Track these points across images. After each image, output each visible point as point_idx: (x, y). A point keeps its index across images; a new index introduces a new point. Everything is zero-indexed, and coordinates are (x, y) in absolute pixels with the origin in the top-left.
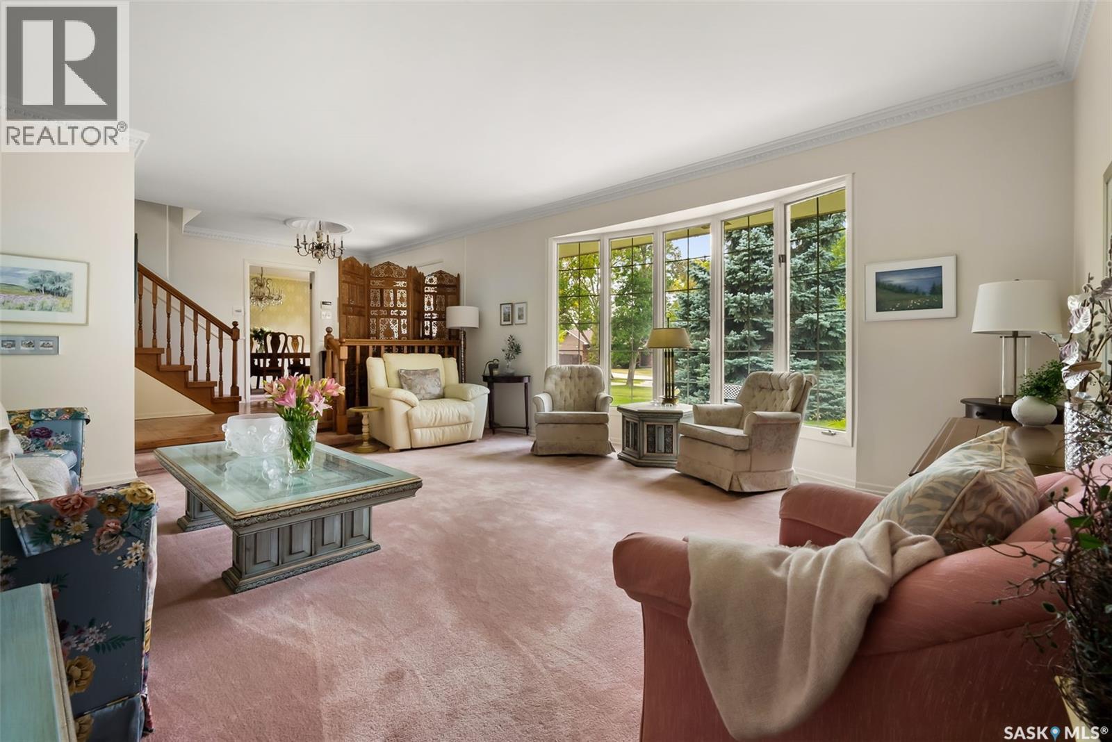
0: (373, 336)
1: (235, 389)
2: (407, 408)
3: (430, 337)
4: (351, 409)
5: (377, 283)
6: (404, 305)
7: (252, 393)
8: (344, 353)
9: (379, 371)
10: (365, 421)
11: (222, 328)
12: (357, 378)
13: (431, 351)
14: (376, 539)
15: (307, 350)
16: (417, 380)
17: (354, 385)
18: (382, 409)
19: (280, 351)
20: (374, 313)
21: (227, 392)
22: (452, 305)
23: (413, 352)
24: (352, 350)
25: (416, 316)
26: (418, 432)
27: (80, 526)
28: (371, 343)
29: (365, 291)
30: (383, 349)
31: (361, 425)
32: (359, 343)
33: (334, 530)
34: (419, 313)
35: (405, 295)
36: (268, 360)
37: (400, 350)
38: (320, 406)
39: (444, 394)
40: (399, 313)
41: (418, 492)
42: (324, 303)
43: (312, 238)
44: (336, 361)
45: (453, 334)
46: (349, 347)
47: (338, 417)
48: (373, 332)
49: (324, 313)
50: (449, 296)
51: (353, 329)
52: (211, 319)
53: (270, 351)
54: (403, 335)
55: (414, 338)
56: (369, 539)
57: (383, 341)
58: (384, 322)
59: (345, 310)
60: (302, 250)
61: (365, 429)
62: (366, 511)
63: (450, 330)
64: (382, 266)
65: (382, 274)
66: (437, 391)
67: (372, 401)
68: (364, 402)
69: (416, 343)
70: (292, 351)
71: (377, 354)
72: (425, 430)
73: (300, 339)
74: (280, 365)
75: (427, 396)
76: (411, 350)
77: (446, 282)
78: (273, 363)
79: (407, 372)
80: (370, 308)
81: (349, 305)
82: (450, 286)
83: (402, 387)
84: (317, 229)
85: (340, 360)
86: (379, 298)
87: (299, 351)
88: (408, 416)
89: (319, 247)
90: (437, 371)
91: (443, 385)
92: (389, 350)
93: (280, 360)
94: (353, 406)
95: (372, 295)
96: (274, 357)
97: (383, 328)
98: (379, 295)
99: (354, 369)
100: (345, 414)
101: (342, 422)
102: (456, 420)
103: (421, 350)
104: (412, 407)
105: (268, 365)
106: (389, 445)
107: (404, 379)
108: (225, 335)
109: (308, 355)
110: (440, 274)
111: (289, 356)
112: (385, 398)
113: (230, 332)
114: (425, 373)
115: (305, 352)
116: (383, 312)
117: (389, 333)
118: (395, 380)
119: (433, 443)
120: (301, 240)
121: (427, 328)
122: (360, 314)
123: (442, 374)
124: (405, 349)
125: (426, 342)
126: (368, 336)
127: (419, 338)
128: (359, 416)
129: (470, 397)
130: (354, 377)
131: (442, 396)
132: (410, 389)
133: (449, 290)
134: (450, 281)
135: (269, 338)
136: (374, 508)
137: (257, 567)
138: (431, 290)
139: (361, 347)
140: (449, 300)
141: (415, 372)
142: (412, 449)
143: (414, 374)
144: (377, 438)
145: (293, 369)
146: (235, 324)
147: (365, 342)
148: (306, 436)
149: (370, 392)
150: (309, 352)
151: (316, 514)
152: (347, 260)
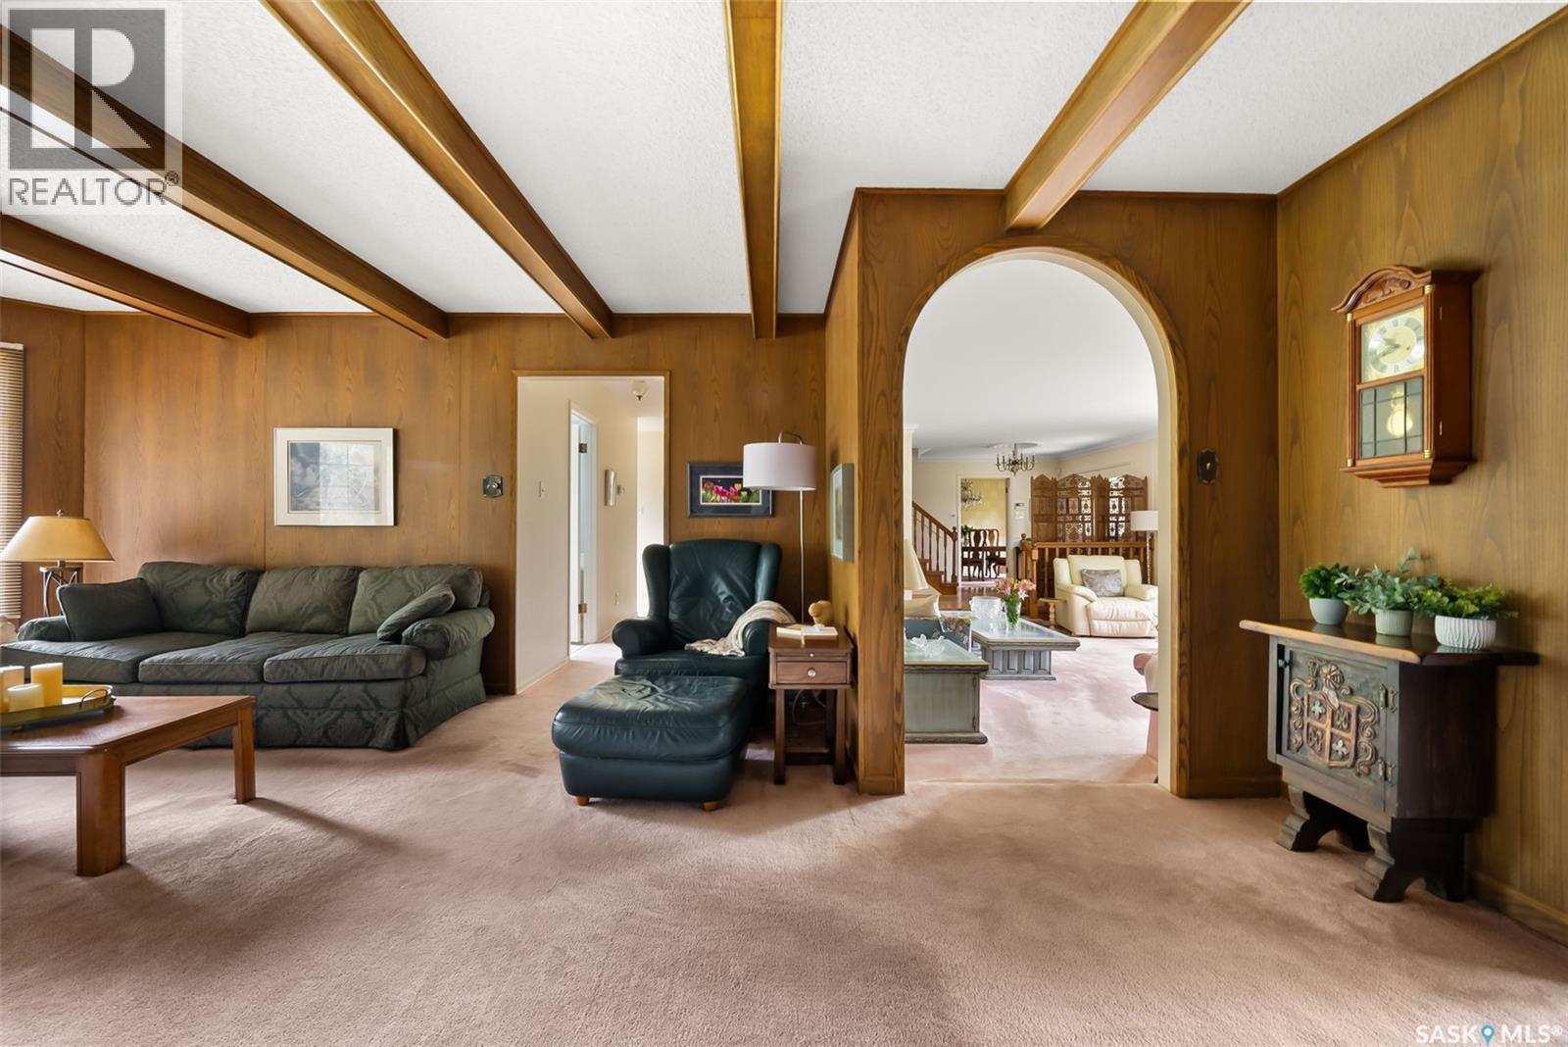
0: (1060, 539)
1: (954, 578)
2: (1087, 602)
3: (1116, 537)
4: (1041, 599)
5: (1064, 493)
6: (1088, 511)
7: (963, 580)
8: (1035, 555)
9: (1063, 569)
10: (1052, 610)
11: (946, 532)
12: (1046, 575)
13: (1116, 553)
14: (1054, 675)
15: (1002, 543)
16: (1097, 579)
17: (1043, 580)
18: (1066, 602)
19: (981, 545)
20: (1061, 519)
21: (949, 580)
22: (1139, 509)
23: (1097, 554)
24: (1042, 551)
25: (1100, 519)
26: (1096, 623)
27: (953, 627)
28: (1058, 546)
29: (1053, 501)
30: (1068, 551)
31: (1048, 613)
32: (1047, 546)
33: (1030, 662)
34: (1103, 517)
35: (1089, 503)
36: (972, 553)
37: (1084, 552)
38: (1023, 595)
39: (1124, 592)
40: (1083, 518)
41: (1078, 649)
42: (1017, 505)
43: (1009, 455)
44: (1029, 560)
45: (1140, 535)
46: (1039, 549)
47: (1031, 605)
48: (1060, 535)
49: (1017, 513)
50: (1136, 499)
51: (1042, 534)
52: (940, 526)
53: (973, 545)
54: (1088, 538)
55: (1098, 541)
56: (1050, 673)
57: (1068, 544)
58: (1069, 527)
59: (1036, 518)
60: (1001, 467)
61: (1052, 616)
62: (1048, 653)
63: (1137, 532)
64: (1067, 478)
65: (1068, 485)
66: (1117, 590)
67: (1057, 594)
68: (1052, 595)
69: (1100, 545)
70: (988, 544)
71: (1063, 555)
72: (1102, 622)
73: (995, 532)
74: (980, 557)
75: (1107, 594)
76: (1095, 552)
77: (1133, 485)
78: (976, 555)
79: (1089, 572)
80: (1057, 515)
81: (1040, 515)
82: (1136, 489)
83: (1084, 585)
84: (1013, 448)
85: (1033, 561)
86: (1065, 506)
87: (995, 545)
88: (1087, 609)
89: (1015, 463)
90: (1118, 571)
91: (1124, 585)
92: (1074, 552)
93: (981, 553)
94: (1043, 597)
95: (1059, 504)
96: (976, 550)
97: (1068, 532)
98: (1065, 503)
99: (1044, 566)
100: (1036, 602)
101: (1034, 610)
102: (1133, 616)
103: (1105, 552)
104: (1091, 602)
105: (971, 556)
106: (1070, 630)
107: (1086, 578)
108: (948, 536)
109: (1004, 549)
110: (1127, 479)
111: (987, 549)
112: (1068, 592)
113: (951, 535)
114: (1106, 573)
115: (1000, 545)
116: (1069, 518)
117: (1074, 536)
118: (1078, 579)
119: (1111, 634)
120: (1001, 461)
121: (1112, 530)
122: (1048, 521)
123: (1123, 575)
124: (1089, 551)
125: (1111, 544)
126: (1055, 539)
127: (1104, 540)
128: (1047, 605)
129: (1148, 597)
130: (1044, 573)
131: (1123, 595)
132: (1091, 586)
133: (1137, 493)
134: (1137, 484)
135: (973, 534)
136: (1053, 652)
137: (993, 671)
138: (1115, 494)
139: (1049, 549)
140: (1136, 503)
141: (1096, 572)
142: (1091, 636)
143: (1095, 574)
144: (1063, 625)
145: (991, 559)
146: (954, 528)
147: (1052, 545)
148: (1015, 610)
149: (1057, 587)
150: (1004, 545)
151: (1021, 650)
152: (1037, 478)
